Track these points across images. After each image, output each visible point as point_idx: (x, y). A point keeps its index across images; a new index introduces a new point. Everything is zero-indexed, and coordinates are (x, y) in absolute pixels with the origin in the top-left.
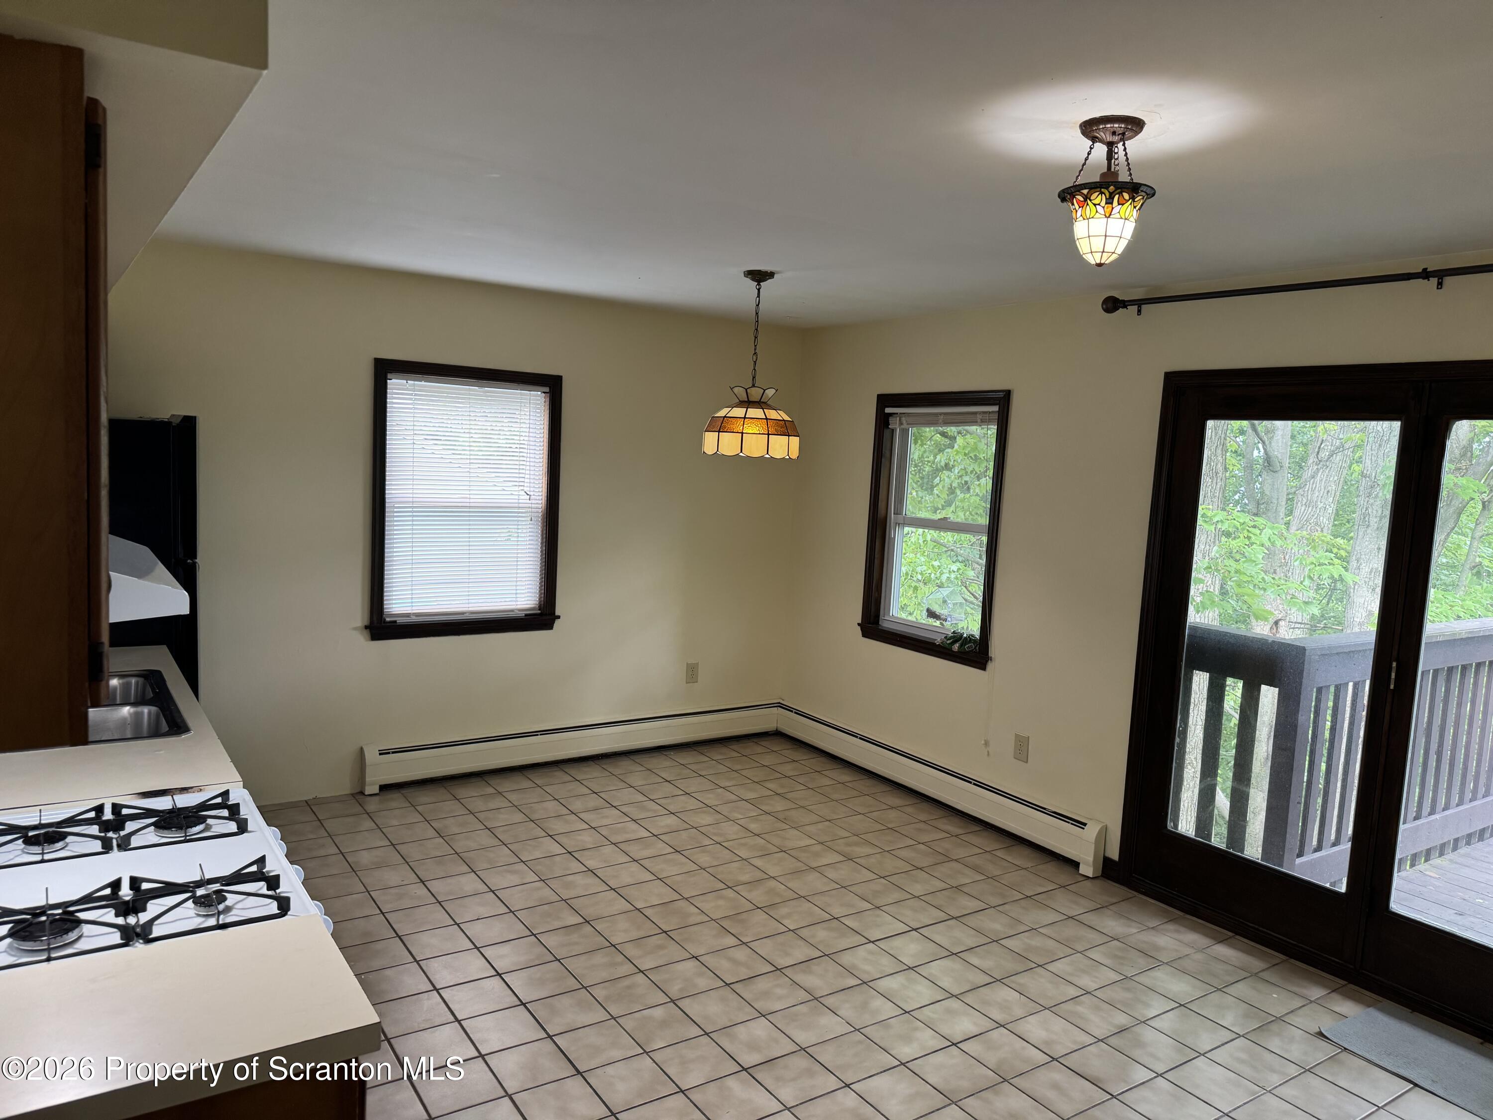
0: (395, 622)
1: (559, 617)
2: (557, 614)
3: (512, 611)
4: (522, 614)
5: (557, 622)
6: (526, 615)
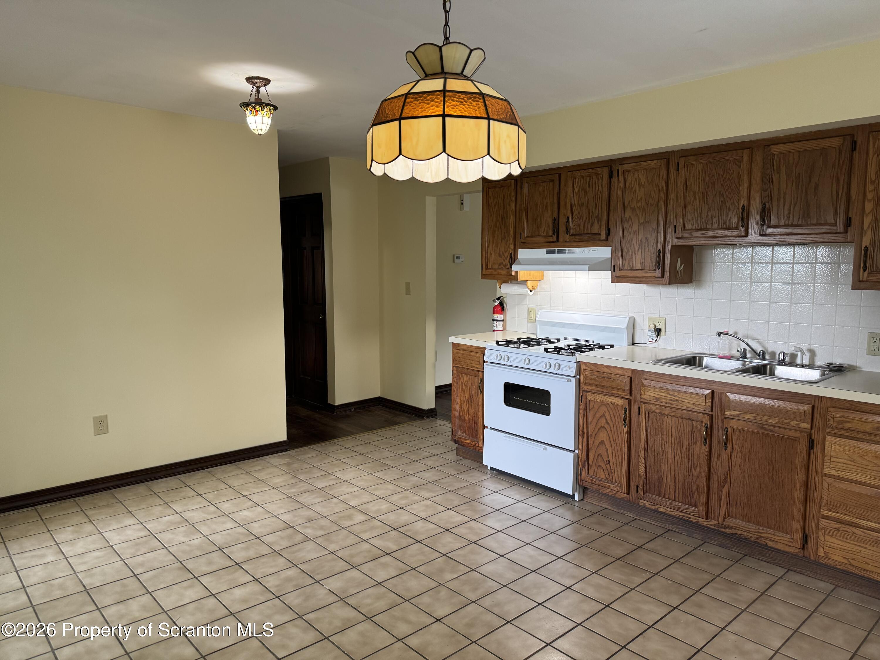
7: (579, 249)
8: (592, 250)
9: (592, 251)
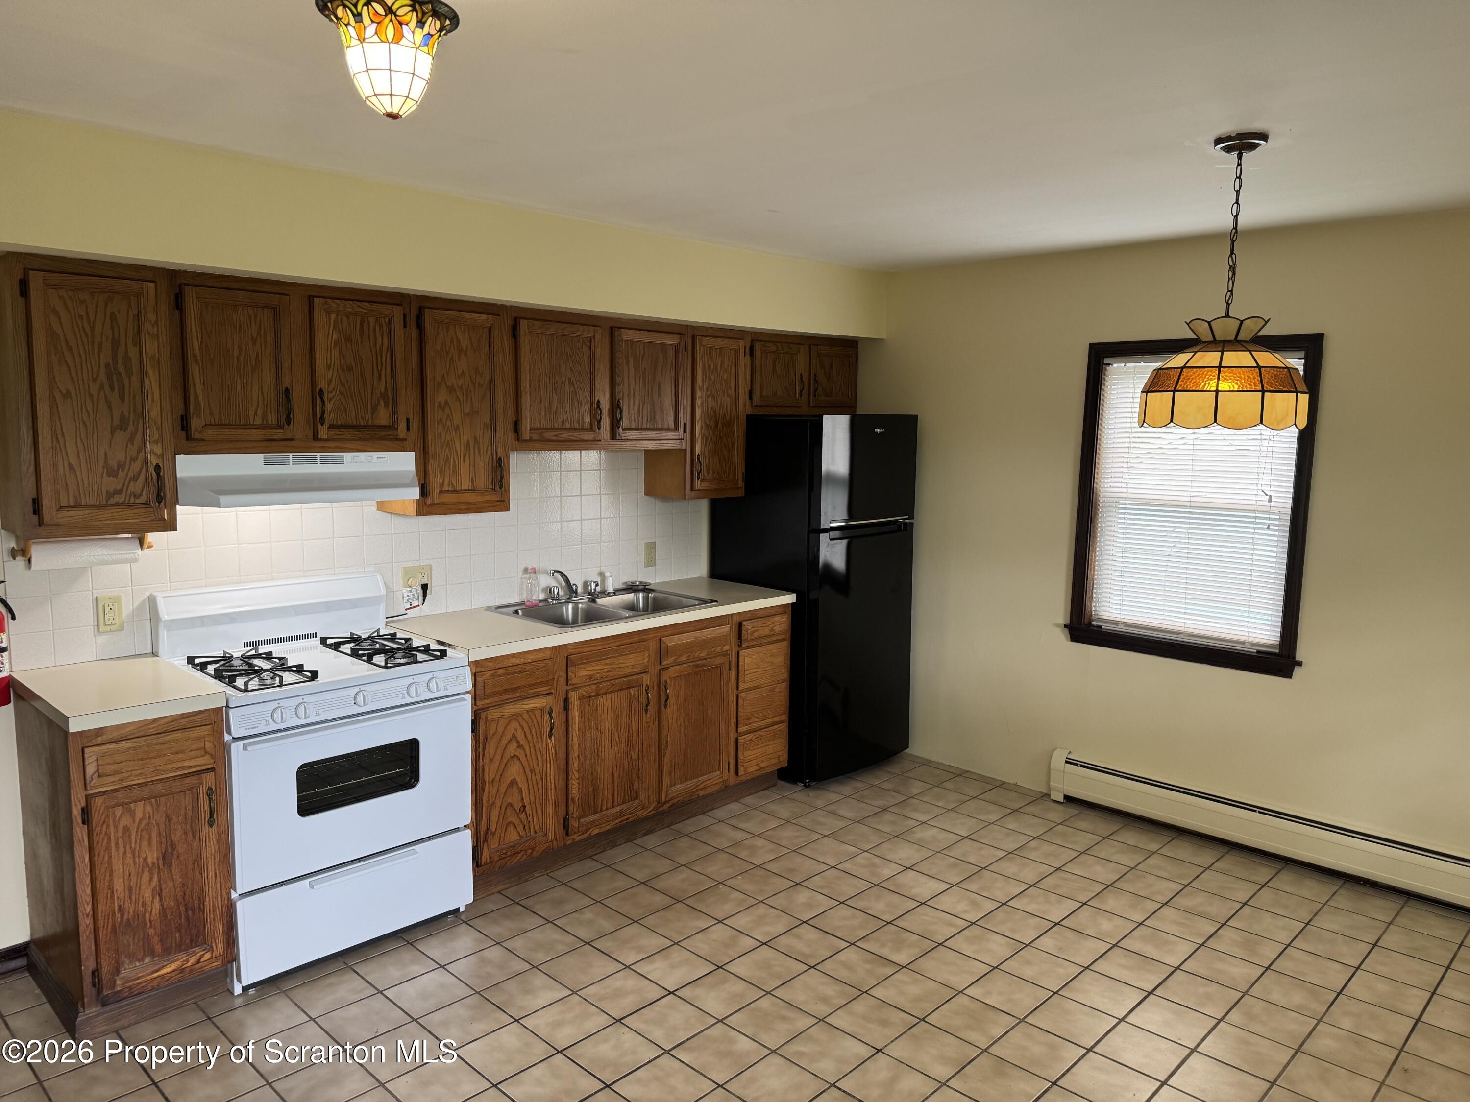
0: (1100, 627)
1: (1300, 664)
2: (1298, 658)
3: (1243, 643)
4: (1254, 650)
5: (1297, 670)
6: (1258, 652)
7: (348, 456)
8: (376, 457)
9: (376, 459)
